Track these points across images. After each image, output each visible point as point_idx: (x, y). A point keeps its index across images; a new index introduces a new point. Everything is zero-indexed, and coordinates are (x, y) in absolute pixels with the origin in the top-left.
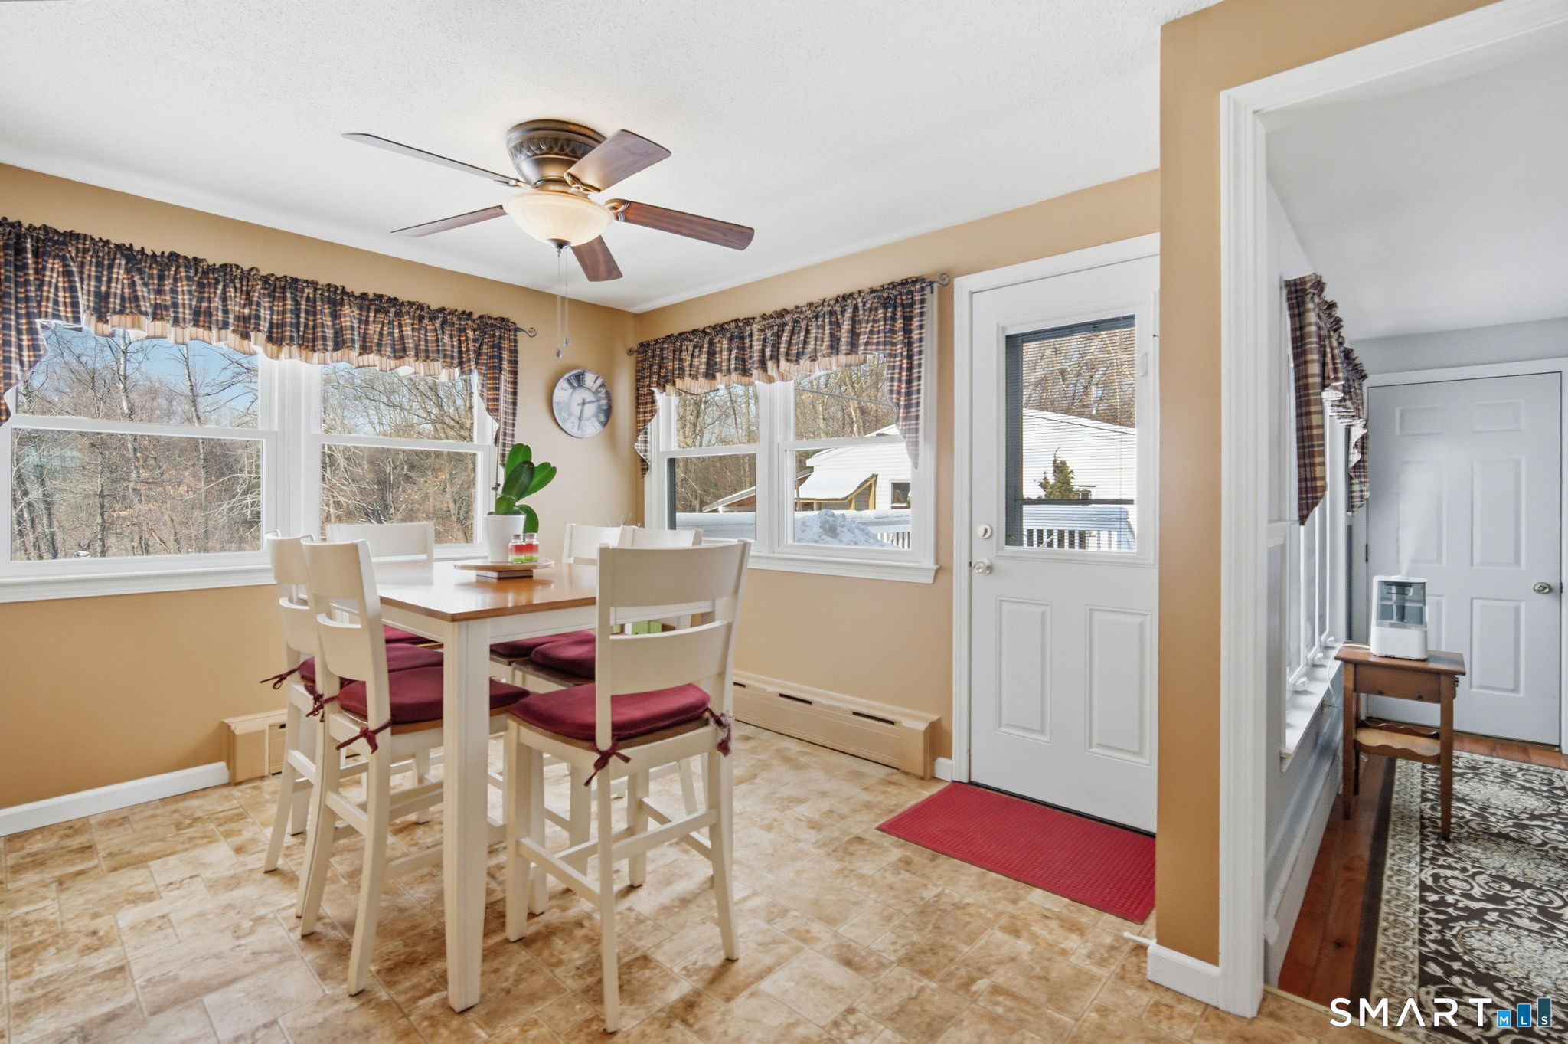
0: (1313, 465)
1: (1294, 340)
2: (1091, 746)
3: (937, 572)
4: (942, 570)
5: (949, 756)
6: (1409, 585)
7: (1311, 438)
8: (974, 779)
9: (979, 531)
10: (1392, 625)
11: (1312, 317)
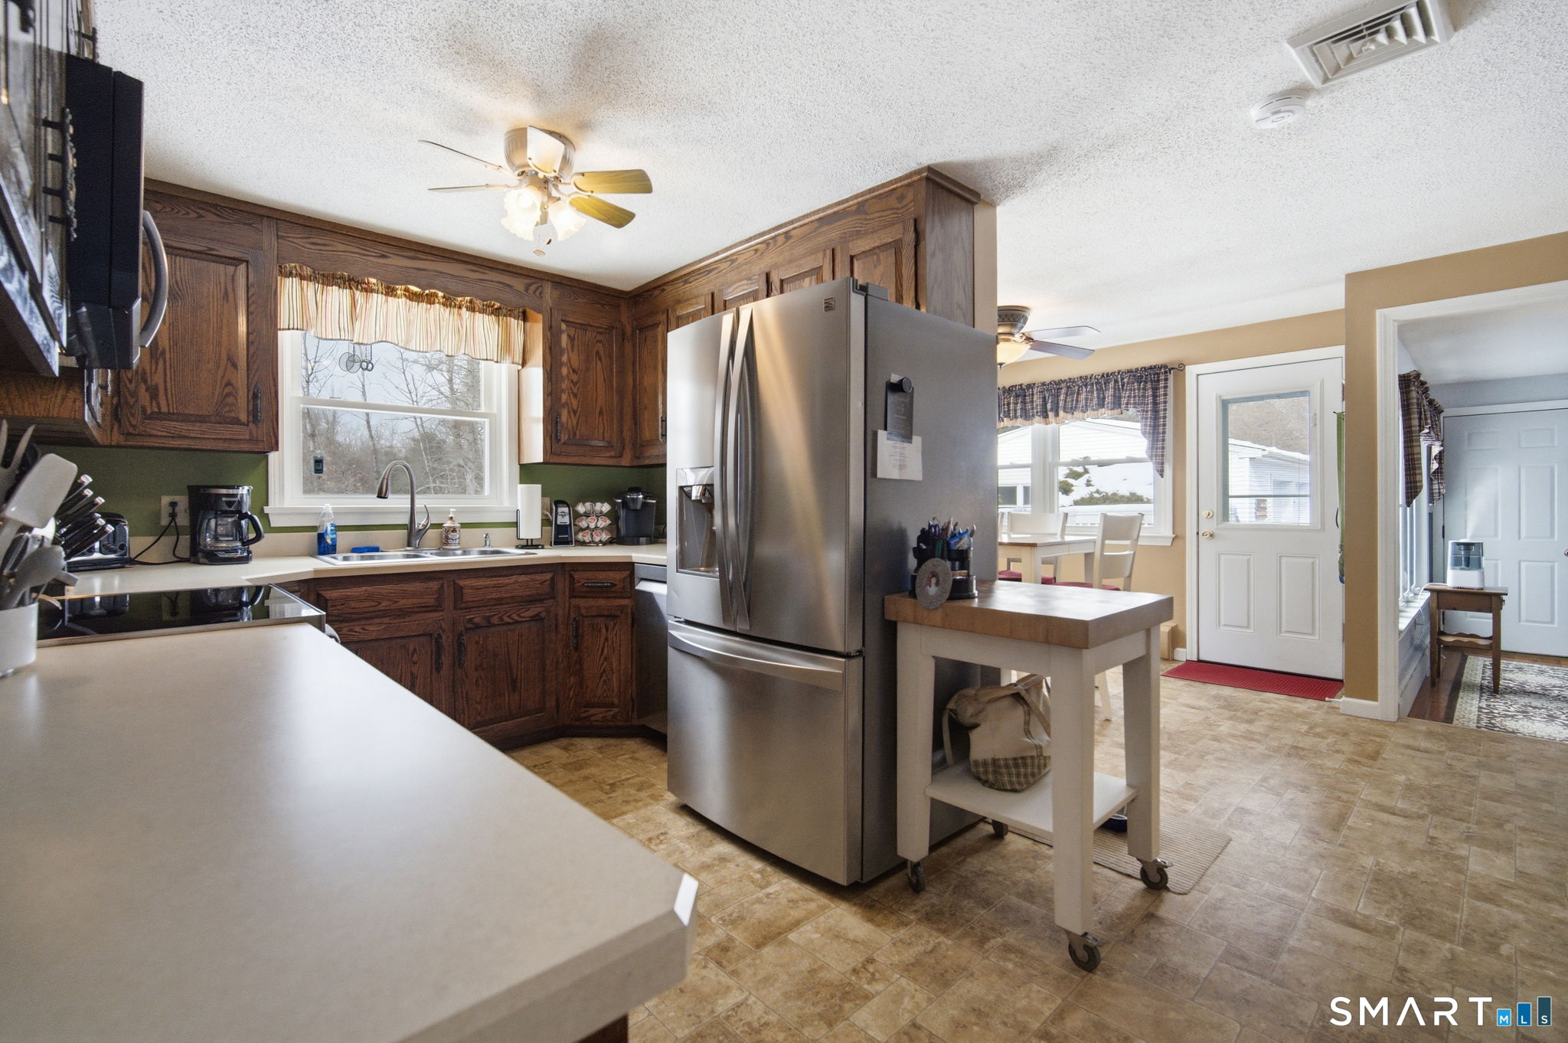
0: (1416, 474)
1: (1403, 406)
2: (1280, 632)
3: (1174, 539)
4: (1178, 537)
5: (1184, 646)
6: (1473, 544)
7: (1413, 459)
8: (1203, 657)
9: (1203, 513)
10: (1461, 569)
11: (1414, 394)
